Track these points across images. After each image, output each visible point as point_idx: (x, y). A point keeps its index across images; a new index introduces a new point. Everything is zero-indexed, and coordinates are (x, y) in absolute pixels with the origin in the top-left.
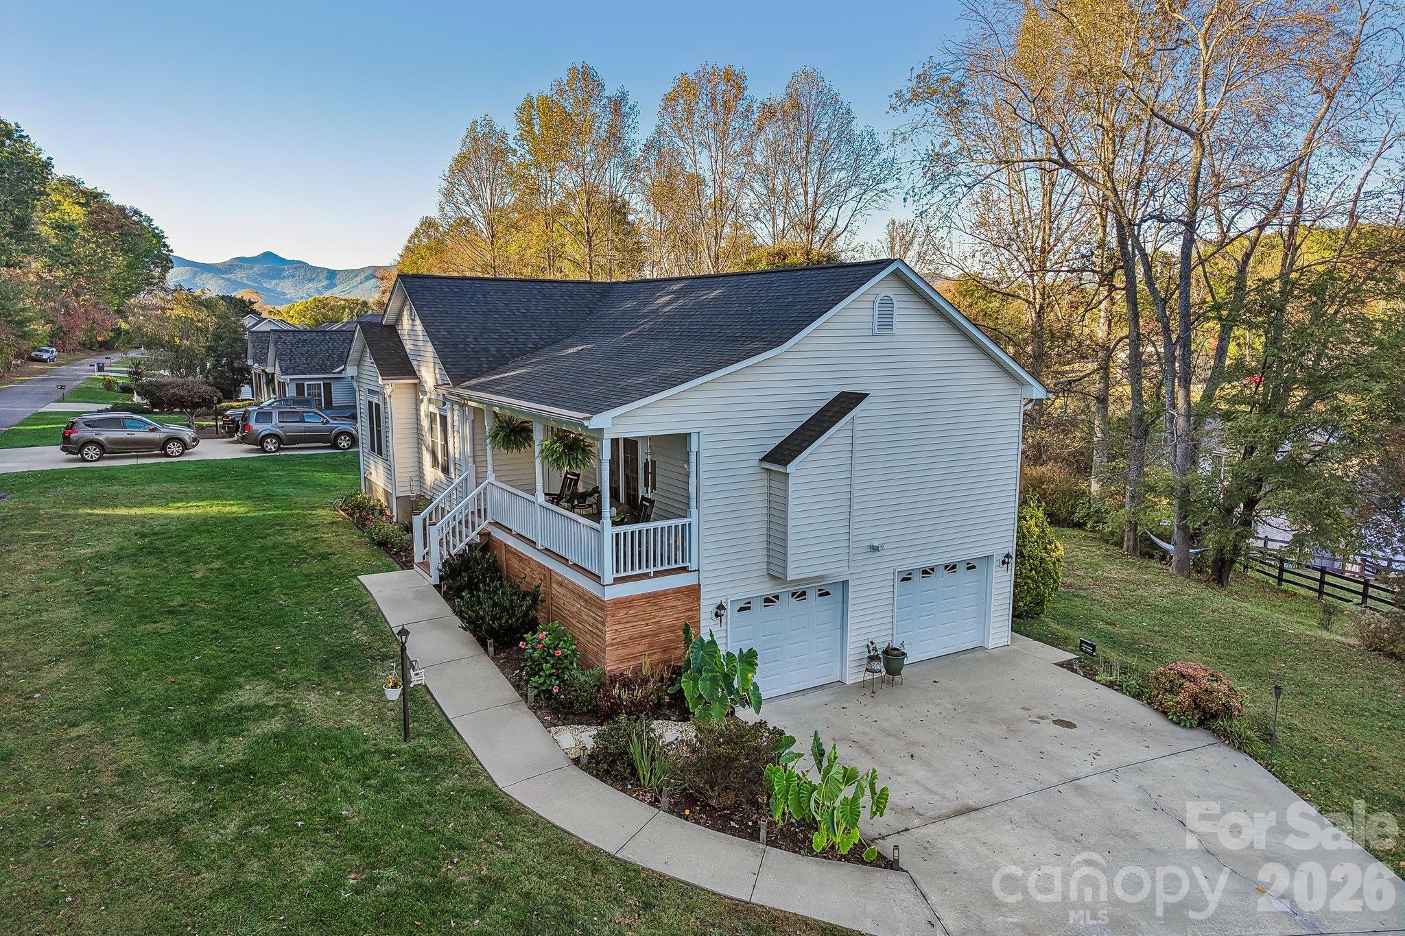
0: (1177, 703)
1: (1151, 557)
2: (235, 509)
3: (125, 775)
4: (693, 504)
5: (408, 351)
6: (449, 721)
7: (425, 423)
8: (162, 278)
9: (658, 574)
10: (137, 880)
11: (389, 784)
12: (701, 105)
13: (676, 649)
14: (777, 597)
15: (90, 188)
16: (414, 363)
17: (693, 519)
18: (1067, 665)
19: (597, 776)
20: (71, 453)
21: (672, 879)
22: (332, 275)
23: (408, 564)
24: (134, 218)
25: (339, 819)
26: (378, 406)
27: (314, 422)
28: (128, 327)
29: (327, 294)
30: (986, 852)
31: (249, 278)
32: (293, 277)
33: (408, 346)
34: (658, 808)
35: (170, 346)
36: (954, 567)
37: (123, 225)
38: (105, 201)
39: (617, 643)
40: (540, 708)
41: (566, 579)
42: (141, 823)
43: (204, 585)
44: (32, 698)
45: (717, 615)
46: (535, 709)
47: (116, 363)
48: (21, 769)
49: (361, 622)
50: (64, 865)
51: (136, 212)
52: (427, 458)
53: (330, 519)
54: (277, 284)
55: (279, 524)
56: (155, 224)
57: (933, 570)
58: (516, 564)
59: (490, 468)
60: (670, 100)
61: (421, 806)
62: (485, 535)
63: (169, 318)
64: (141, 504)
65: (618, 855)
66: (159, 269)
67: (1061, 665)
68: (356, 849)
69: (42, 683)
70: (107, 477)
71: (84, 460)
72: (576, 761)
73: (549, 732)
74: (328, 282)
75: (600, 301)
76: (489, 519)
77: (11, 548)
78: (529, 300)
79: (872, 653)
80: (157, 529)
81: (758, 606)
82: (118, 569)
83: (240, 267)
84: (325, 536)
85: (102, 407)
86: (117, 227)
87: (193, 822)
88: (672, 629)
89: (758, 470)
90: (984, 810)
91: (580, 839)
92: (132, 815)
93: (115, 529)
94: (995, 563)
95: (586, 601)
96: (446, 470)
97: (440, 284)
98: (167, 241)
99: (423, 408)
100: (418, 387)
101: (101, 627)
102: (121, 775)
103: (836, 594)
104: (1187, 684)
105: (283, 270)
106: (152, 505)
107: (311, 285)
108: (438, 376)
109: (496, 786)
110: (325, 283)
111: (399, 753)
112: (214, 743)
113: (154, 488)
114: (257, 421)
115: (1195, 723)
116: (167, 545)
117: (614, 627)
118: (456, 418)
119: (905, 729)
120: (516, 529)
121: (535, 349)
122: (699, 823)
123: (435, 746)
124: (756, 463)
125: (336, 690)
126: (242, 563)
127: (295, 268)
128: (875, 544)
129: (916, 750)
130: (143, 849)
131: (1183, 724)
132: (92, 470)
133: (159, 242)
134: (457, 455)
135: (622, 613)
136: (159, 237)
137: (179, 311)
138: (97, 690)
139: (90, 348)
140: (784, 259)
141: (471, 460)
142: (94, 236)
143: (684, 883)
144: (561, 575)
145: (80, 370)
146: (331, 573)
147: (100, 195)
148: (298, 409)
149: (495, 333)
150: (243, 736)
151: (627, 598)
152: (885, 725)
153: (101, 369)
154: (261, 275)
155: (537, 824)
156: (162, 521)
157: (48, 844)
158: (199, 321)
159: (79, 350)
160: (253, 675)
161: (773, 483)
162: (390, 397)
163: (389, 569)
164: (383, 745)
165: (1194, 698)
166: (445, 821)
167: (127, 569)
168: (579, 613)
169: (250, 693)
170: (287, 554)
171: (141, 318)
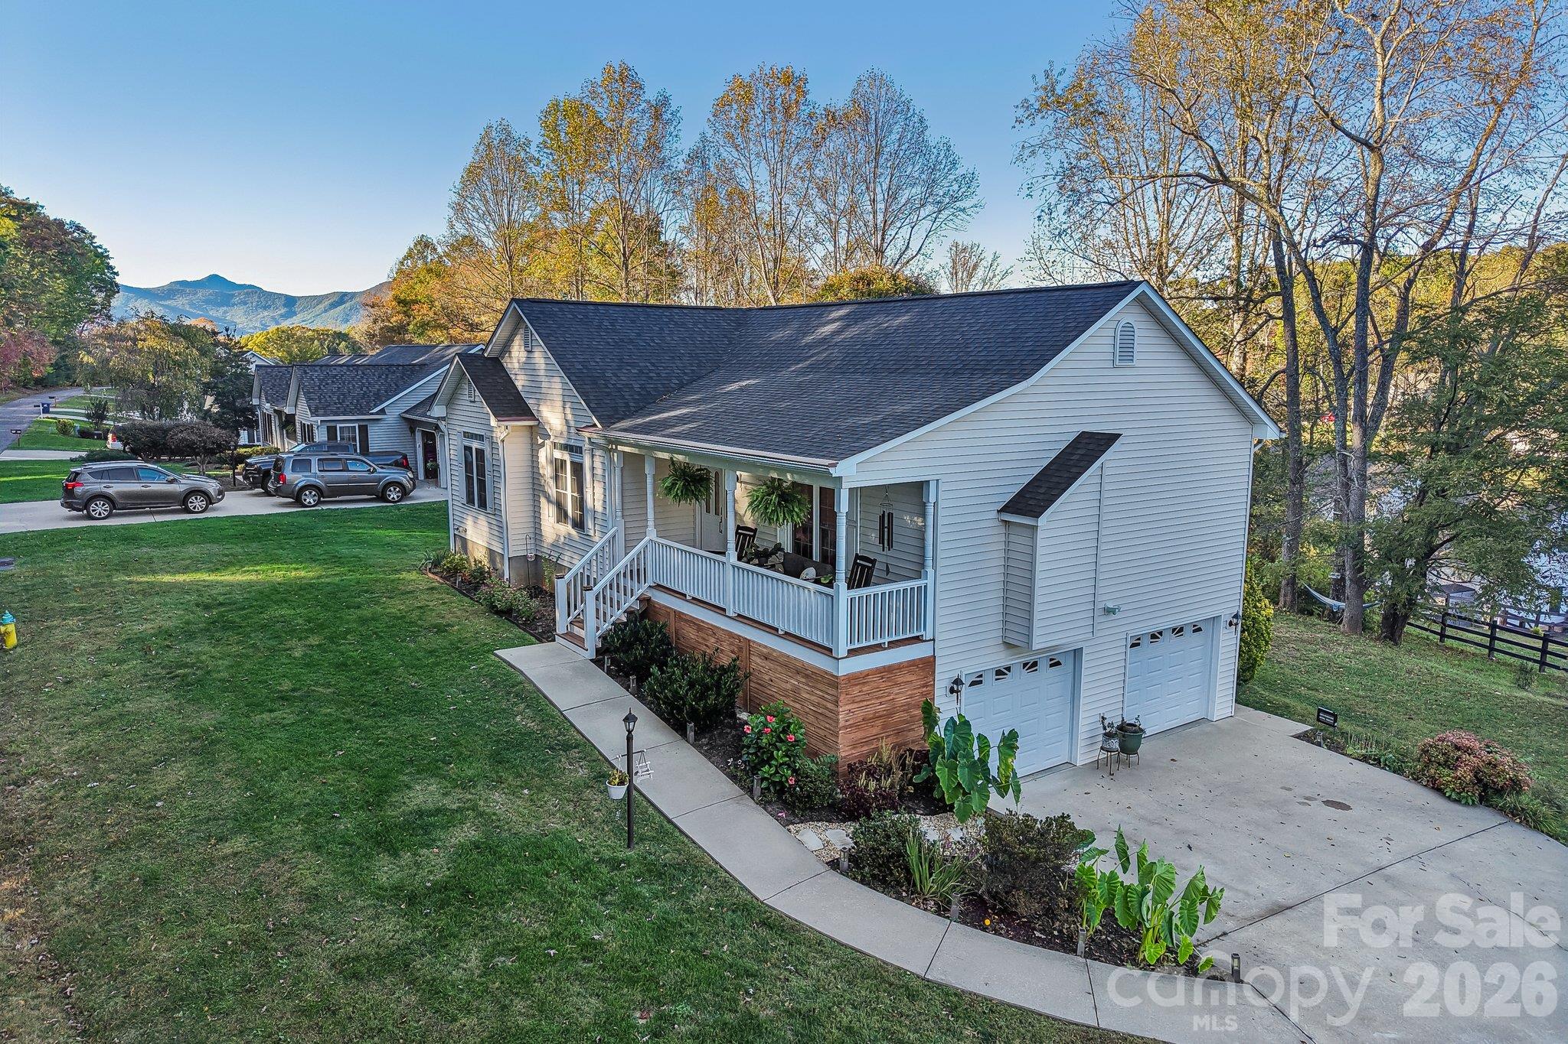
0: (1456, 778)
1: (1311, 614)
2: (303, 573)
3: (313, 897)
4: (929, 563)
5: (520, 388)
6: (670, 821)
7: (547, 471)
8: (106, 305)
9: (893, 644)
10: (380, 1030)
11: (630, 901)
12: (758, 111)
13: (909, 730)
14: (1008, 669)
15: (20, 198)
16: (530, 402)
17: (930, 581)
18: (1303, 737)
19: (862, 882)
20: (74, 509)
21: (1002, 1003)
22: (290, 302)
23: (547, 635)
24: (75, 234)
25: (592, 945)
26: (480, 453)
27: (358, 471)
28: (91, 360)
29: (285, 324)
30: (1323, 957)
31: (192, 304)
32: (245, 303)
33: (520, 382)
34: (948, 917)
35: (143, 383)
36: (1181, 629)
37: (62, 243)
38: (39, 213)
39: (850, 726)
40: (770, 803)
41: (774, 650)
42: (357, 959)
43: (309, 664)
44: (154, 807)
45: (952, 691)
46: (764, 803)
47: (60, 403)
48: (175, 896)
49: (522, 706)
50: (278, 1015)
51: (78, 228)
52: (548, 513)
53: (424, 586)
54: (225, 312)
55: (366, 592)
56: (98, 241)
57: (1160, 633)
58: (691, 634)
59: (651, 523)
60: (722, 105)
61: (681, 926)
62: (645, 601)
63: (141, 350)
64: (186, 570)
65: (928, 977)
66: (103, 295)
67: (1298, 737)
68: (632, 982)
69: (161, 788)
70: (130, 537)
71: (90, 517)
72: (834, 865)
73: (789, 830)
74: (286, 309)
75: (736, 330)
76: (650, 582)
77: (49, 623)
78: (661, 329)
79: (1108, 730)
80: (221, 599)
81: (989, 679)
82: (193, 647)
83: (182, 293)
84: (431, 604)
85: (75, 455)
86: (56, 245)
87: (423, 956)
88: (906, 708)
89: (997, 523)
90: (1300, 908)
91: (877, 959)
92: (341, 949)
93: (167, 600)
94: (1223, 625)
95: (807, 676)
96: (579, 525)
97: (561, 310)
98: (112, 263)
99: (543, 455)
100: (537, 432)
101: (206, 719)
102: (308, 900)
103: (1068, 665)
104: (1465, 757)
105: (233, 295)
106: (198, 570)
107: (266, 314)
108: (569, 417)
109: (757, 899)
110: (283, 311)
111: (628, 862)
112: (407, 857)
113: (192, 550)
114: (293, 470)
115: (1477, 800)
116: (245, 618)
117: (848, 707)
118: (598, 465)
119: (1167, 816)
120: (690, 593)
121: (681, 386)
122: (1000, 934)
123: (666, 852)
124: (994, 515)
125: (523, 788)
126: (345, 639)
127: (247, 293)
128: (1110, 605)
129: (1191, 841)
130: (373, 992)
131: (1463, 802)
132: (107, 529)
133: (102, 263)
134: (599, 508)
135: (856, 690)
136: (103, 256)
137: (151, 342)
138: (231, 797)
139: (24, 386)
140: (868, 284)
141: (619, 514)
142: (28, 254)
143: (1016, 1007)
144: (765, 647)
145: (21, 412)
146: (458, 648)
147: (35, 207)
148: (340, 456)
149: (634, 367)
150: (438, 847)
151: (861, 673)
152: (1141, 811)
153: (46, 411)
154: (207, 302)
155: (821, 944)
156: (222, 590)
157: (247, 988)
158: (176, 354)
159: (11, 388)
160: (419, 772)
161: (1012, 538)
162: (503, 441)
163: (524, 643)
164: (607, 854)
165: (1476, 772)
166: (717, 944)
167: (207, 648)
168: (796, 690)
169: (424, 794)
170: (394, 626)
171: (108, 350)
